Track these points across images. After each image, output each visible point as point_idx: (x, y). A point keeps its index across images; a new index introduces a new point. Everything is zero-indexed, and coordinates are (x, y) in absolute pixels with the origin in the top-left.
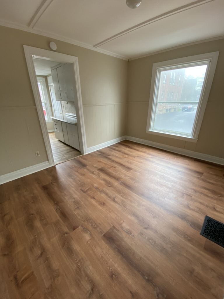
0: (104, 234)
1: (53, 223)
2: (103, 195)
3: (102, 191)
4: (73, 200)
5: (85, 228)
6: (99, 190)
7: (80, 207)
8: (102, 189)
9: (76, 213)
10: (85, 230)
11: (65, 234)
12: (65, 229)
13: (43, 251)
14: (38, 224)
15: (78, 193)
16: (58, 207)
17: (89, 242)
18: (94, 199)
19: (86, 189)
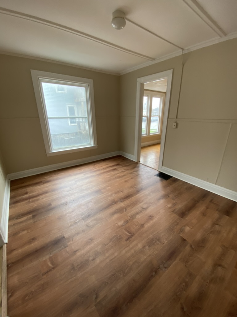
1: (186, 266)
4: (147, 247)
5: (180, 231)
6: (130, 219)
7: (158, 238)
8: (130, 217)
9: (167, 241)
11: (193, 248)
12: (188, 248)
13: (217, 265)
16: (161, 266)
18: (144, 224)
19: (126, 234)
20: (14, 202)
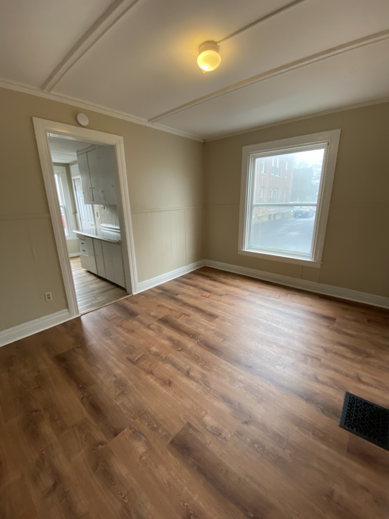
0: (171, 439)
1: (75, 425)
2: (168, 367)
3: (167, 360)
4: (114, 379)
5: (136, 431)
6: (161, 357)
7: (126, 392)
8: (166, 357)
9: (118, 404)
10: (137, 434)
11: (98, 445)
12: (99, 436)
13: (58, 479)
14: (46, 429)
15: (123, 366)
16: (86, 394)
17: (144, 458)
18: (152, 374)
19: (136, 357)
20: (180, 281)
